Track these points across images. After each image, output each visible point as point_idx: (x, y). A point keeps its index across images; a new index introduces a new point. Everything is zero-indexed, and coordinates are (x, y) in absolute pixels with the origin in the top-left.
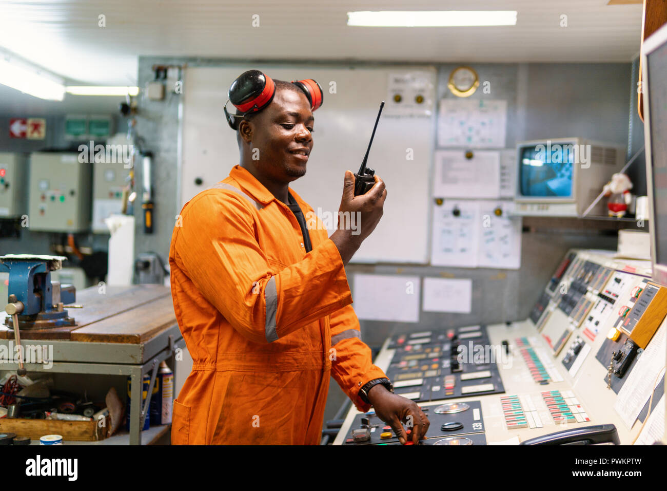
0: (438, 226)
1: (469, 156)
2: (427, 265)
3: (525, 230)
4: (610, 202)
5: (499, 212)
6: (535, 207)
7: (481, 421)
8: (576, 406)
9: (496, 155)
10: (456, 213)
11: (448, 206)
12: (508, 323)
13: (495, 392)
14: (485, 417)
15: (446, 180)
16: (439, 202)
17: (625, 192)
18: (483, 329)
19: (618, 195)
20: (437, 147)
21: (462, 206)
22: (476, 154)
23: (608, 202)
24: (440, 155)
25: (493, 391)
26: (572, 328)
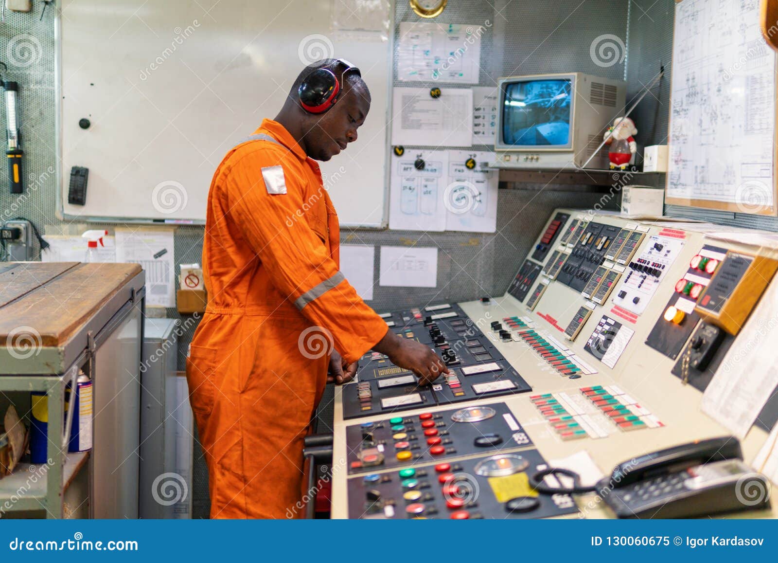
0: (397, 181)
1: (436, 94)
2: (385, 229)
3: (502, 185)
4: (611, 151)
5: (471, 164)
6: (523, 157)
7: (521, 430)
8: (634, 406)
9: (469, 92)
10: (420, 165)
11: (410, 156)
12: (485, 300)
13: (518, 390)
14: (523, 425)
15: (407, 124)
16: (399, 151)
17: (629, 140)
18: (454, 307)
19: (622, 142)
20: (396, 82)
21: (427, 156)
22: (444, 91)
23: (609, 152)
24: (400, 92)
25: (516, 388)
26: (589, 305)
